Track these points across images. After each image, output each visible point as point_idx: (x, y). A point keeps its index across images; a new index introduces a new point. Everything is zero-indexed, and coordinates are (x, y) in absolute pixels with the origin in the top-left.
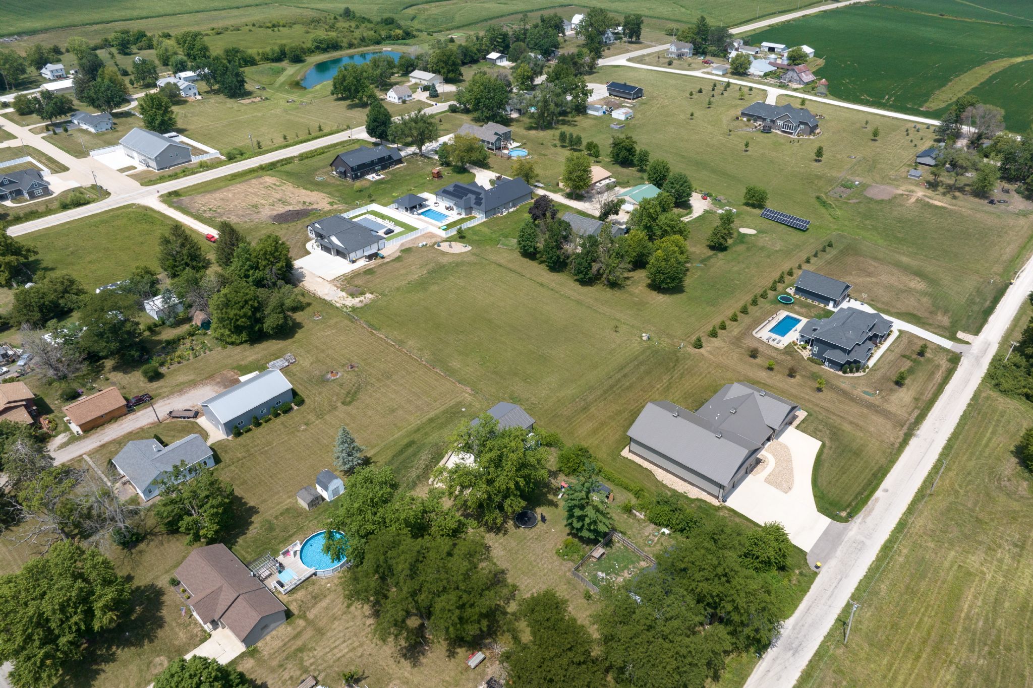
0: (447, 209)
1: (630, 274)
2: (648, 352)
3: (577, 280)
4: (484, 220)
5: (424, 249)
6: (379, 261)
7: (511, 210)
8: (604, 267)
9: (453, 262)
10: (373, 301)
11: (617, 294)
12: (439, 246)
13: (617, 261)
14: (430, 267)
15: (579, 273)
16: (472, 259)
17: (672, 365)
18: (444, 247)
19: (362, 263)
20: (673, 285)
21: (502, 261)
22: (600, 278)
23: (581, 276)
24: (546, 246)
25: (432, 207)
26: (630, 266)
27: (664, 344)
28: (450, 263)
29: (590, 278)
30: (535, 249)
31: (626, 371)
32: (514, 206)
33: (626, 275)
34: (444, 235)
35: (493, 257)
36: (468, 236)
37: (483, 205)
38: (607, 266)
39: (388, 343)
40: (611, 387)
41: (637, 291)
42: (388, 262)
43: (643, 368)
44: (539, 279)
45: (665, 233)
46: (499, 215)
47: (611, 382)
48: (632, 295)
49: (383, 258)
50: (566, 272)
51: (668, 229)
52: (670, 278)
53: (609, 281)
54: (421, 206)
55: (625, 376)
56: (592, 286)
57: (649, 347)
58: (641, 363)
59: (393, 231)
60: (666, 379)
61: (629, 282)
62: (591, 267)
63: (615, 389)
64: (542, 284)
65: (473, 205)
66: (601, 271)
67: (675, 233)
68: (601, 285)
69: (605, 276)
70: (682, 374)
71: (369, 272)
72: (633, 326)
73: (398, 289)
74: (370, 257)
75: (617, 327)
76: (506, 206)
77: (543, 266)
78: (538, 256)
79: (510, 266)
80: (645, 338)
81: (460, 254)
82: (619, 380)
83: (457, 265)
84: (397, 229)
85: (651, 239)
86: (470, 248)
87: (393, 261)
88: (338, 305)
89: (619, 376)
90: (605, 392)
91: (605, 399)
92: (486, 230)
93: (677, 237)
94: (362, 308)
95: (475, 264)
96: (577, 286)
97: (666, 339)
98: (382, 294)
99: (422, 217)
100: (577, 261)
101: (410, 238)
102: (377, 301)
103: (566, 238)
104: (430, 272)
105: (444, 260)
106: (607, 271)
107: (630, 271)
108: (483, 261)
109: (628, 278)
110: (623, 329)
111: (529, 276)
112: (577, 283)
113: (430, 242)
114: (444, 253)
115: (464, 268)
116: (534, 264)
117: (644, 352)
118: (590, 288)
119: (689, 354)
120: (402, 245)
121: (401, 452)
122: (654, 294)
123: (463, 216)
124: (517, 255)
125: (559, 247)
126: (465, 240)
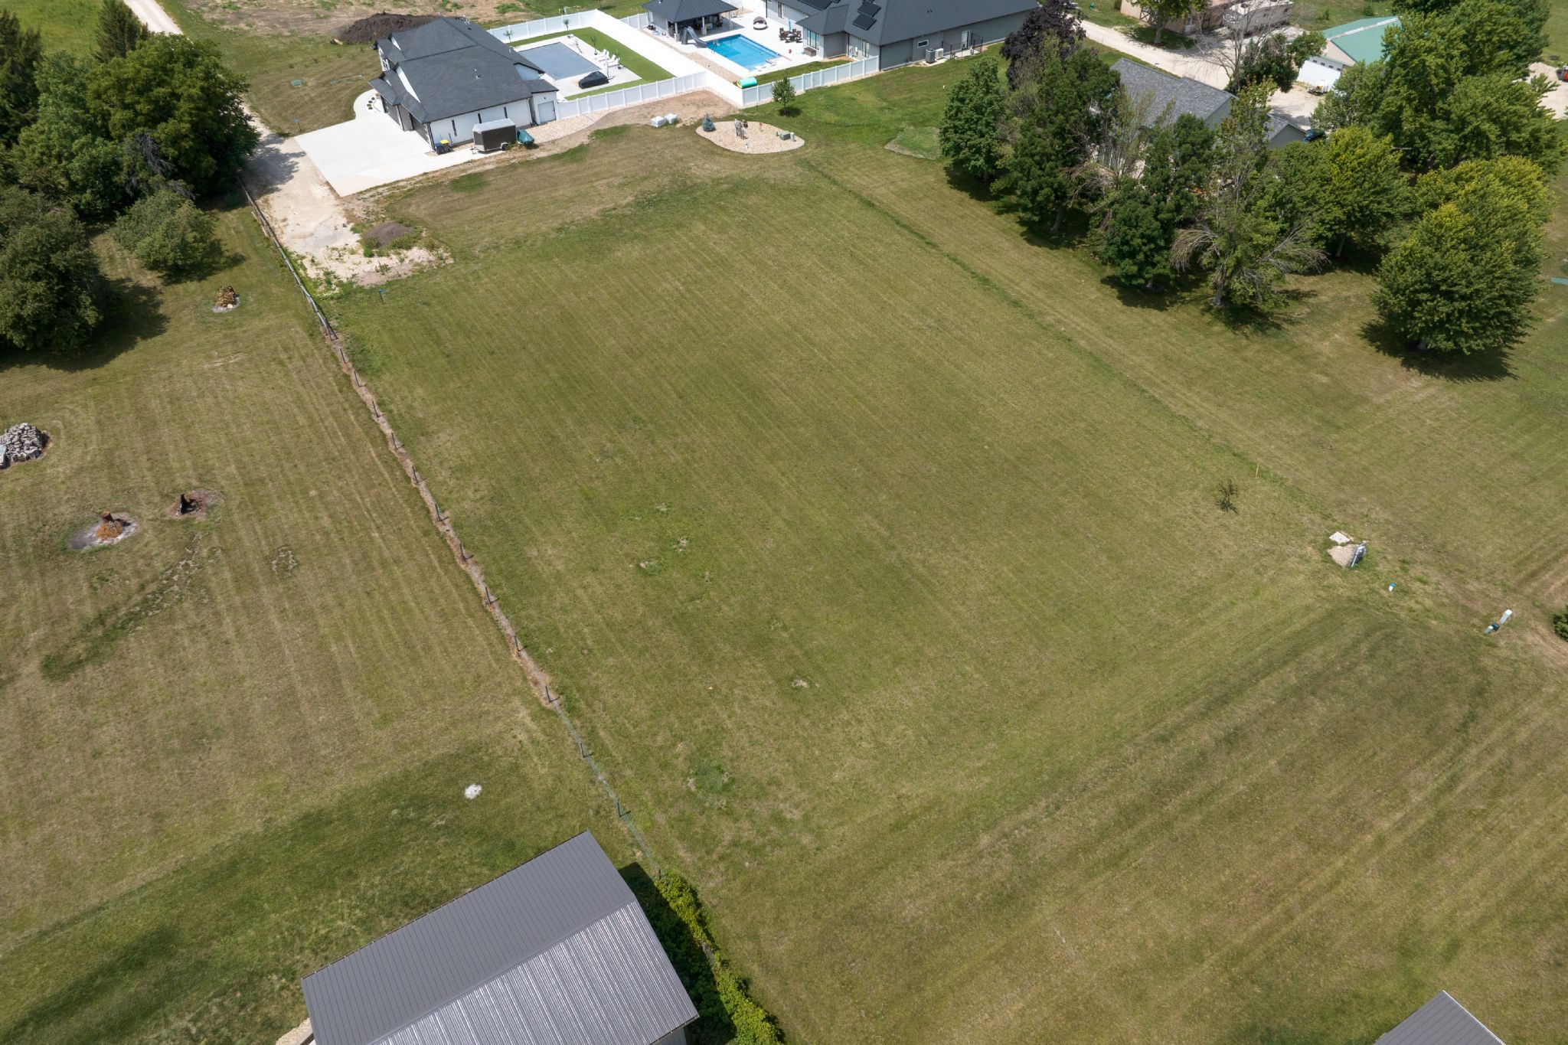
0: (783, 35)
1: (1306, 284)
2: (1353, 628)
3: (1111, 281)
4: (874, 71)
5: (665, 133)
6: (516, 155)
7: (960, 55)
8: (1218, 243)
9: (726, 180)
10: (420, 271)
11: (1251, 346)
12: (710, 129)
13: (1274, 227)
14: (650, 186)
15: (1122, 255)
16: (793, 175)
17: (1455, 712)
18: (724, 135)
19: (465, 155)
20: (1476, 344)
21: (881, 192)
22: (1196, 284)
23: (1129, 267)
24: (1022, 150)
25: (748, 31)
26: (1316, 253)
27: (1423, 598)
28: (717, 182)
29: (1160, 281)
30: (990, 160)
31: (1241, 712)
32: (973, 42)
33: (1292, 283)
34: (737, 99)
35: (856, 178)
36: (811, 111)
37: (876, 29)
38: (1232, 241)
39: (370, 425)
40: (1160, 792)
41: (1325, 347)
42: (540, 160)
43: (1318, 711)
44: (981, 263)
45: (1475, 143)
46: (923, 63)
47: (1165, 762)
48: (1304, 358)
49: (531, 145)
50: (1082, 250)
51: (1491, 130)
52: (1472, 315)
53: (1227, 295)
54: (718, 24)
55: (1232, 740)
56: (1161, 307)
57: (1357, 605)
58: (1316, 684)
59: (603, 80)
60: (1423, 783)
61: (1298, 311)
62: (1169, 241)
63: (1172, 806)
64: (985, 281)
65: (850, 28)
66: (1205, 260)
67: (1511, 147)
68: (1194, 310)
69: (1215, 277)
70: (1503, 770)
71: (468, 182)
72: (1295, 493)
73: (518, 243)
74: (491, 140)
75: (1231, 490)
76: (947, 37)
77: (1009, 221)
78: (998, 185)
79: (903, 210)
80: (1342, 555)
81: (760, 158)
82: (1200, 762)
83: (737, 187)
84: (620, 76)
85: (1414, 162)
86: (799, 143)
87: (554, 157)
88: (312, 273)
89: (1204, 735)
90: (1129, 815)
91: (1114, 861)
92: (869, 100)
93: (1517, 163)
94: (374, 290)
95: (794, 191)
96: (1110, 303)
97: (1434, 576)
98: (463, 255)
99: (707, 52)
100: (1123, 211)
101: (640, 102)
102: (432, 273)
103: (1095, 130)
104: (645, 203)
105: (703, 170)
106: (1229, 261)
107: (1311, 272)
108: (824, 184)
109: (1296, 296)
110: (1254, 498)
111: (950, 248)
112: (1112, 292)
113: (689, 116)
114: (714, 151)
115: (753, 200)
116: (982, 211)
117: (1331, 621)
118: (1154, 316)
119: (1538, 668)
120: (609, 117)
121: (83, 993)
122: (1390, 367)
123: (819, 57)
124: (936, 177)
125: (1072, 157)
126: (795, 120)
